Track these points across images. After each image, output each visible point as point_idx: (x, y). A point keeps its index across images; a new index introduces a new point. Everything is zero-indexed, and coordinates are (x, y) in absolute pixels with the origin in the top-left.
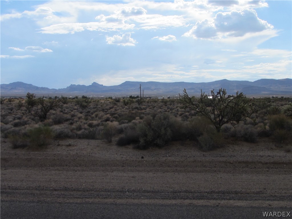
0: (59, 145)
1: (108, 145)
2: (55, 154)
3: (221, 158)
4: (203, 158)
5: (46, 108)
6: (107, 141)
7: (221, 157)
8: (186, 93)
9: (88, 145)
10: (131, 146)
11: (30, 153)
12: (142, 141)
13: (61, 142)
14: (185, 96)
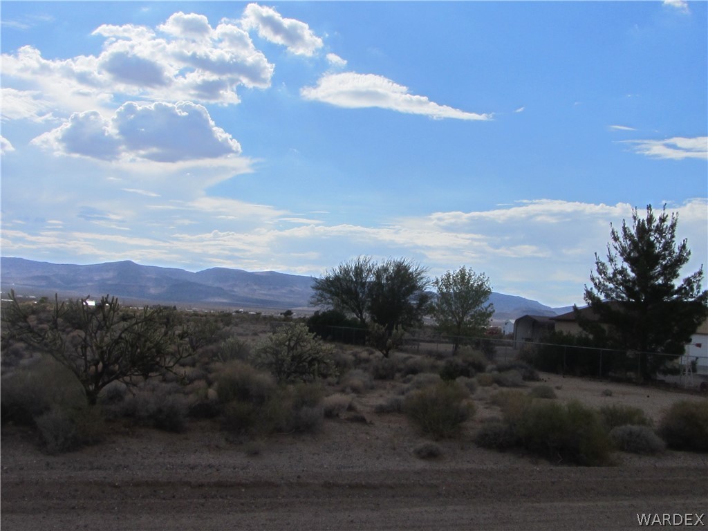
3: (91, 472)
4: (46, 473)
7: (91, 469)
8: (15, 299)
14: (13, 307)
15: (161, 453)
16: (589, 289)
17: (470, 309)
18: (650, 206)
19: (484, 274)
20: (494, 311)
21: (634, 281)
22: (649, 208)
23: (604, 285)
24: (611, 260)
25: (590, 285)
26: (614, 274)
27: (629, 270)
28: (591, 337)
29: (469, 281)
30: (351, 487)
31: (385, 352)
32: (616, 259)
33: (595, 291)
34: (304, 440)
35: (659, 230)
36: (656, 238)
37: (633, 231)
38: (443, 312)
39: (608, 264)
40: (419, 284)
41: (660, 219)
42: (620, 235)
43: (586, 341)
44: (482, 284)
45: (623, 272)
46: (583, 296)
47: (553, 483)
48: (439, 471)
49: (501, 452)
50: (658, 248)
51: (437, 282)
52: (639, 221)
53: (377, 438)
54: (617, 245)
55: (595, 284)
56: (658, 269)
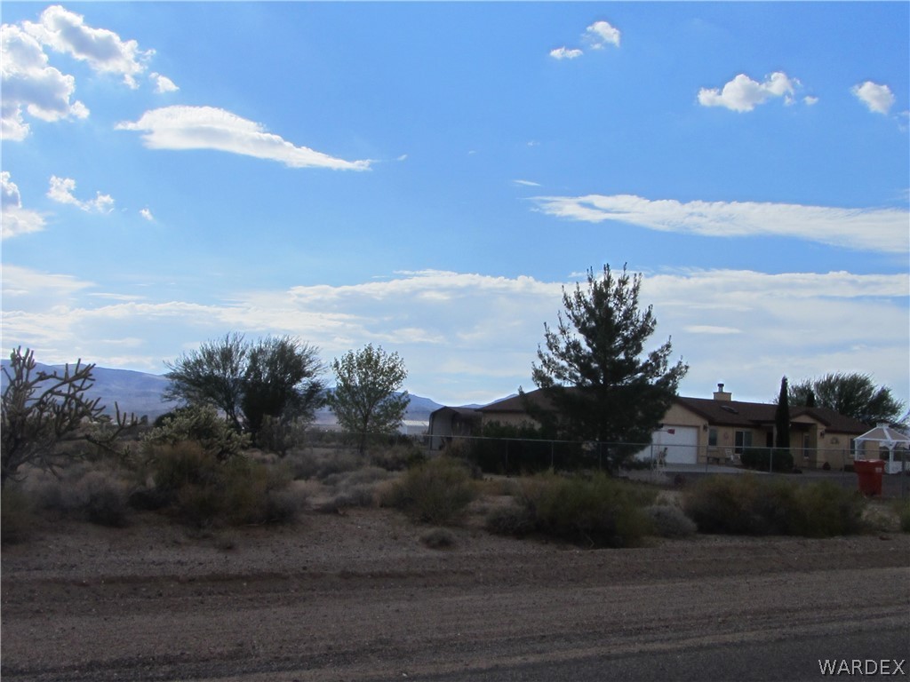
15: (109, 550)
16: (538, 368)
17: (381, 397)
18: (608, 266)
19: (397, 353)
20: (409, 400)
21: (589, 358)
22: (607, 268)
23: (554, 362)
24: (563, 332)
25: (539, 363)
26: (568, 348)
27: (584, 345)
28: (538, 426)
29: (377, 363)
30: (373, 576)
31: (280, 452)
32: (568, 330)
33: (545, 370)
34: (282, 532)
35: (619, 295)
36: (616, 304)
37: (589, 297)
38: (344, 402)
39: (560, 337)
40: (308, 369)
41: (620, 281)
42: (573, 300)
43: (530, 433)
44: (394, 367)
45: (576, 345)
46: (531, 376)
47: (600, 566)
48: (467, 557)
49: (518, 539)
50: (618, 316)
51: (337, 365)
52: (595, 285)
53: (370, 528)
54: (570, 313)
55: (544, 362)
56: (619, 341)
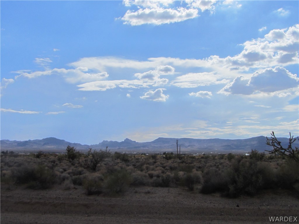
0: (136, 192)
1: (191, 193)
2: (139, 201)
5: (96, 159)
6: (187, 188)
8: (274, 136)
9: (169, 192)
10: (218, 195)
11: (111, 199)
12: (231, 188)
13: (138, 189)
14: (274, 139)
